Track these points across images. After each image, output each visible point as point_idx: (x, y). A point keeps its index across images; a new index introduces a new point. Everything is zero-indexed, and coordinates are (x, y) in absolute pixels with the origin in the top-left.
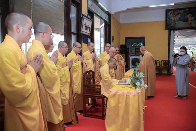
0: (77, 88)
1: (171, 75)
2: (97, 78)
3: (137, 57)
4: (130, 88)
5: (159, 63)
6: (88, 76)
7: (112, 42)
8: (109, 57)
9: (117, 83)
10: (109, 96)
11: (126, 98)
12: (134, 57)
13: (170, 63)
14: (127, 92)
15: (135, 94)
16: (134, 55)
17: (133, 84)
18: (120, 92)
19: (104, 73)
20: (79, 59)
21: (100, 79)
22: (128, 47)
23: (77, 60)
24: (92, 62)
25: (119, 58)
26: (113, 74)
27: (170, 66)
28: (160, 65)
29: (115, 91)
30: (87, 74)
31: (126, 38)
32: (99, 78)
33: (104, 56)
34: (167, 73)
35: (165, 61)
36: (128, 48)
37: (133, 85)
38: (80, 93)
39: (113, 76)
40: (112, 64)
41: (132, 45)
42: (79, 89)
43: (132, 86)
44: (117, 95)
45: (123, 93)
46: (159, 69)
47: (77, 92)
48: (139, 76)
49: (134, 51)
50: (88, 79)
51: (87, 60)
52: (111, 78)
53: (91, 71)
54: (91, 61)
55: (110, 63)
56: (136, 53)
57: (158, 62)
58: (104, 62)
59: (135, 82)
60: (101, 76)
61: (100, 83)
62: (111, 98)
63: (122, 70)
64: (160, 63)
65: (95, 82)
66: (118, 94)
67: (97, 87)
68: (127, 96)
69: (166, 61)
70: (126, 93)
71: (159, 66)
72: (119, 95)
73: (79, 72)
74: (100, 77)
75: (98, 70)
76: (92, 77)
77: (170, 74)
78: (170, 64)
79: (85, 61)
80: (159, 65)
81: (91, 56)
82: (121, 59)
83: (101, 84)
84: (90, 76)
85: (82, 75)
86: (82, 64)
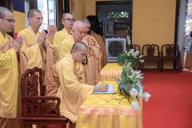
0: (8, 107)
1: (179, 72)
2: (50, 84)
3: (118, 39)
4: (119, 101)
5: (158, 49)
6: (31, 79)
7: (72, 10)
8: (73, 40)
9: (91, 92)
10: (78, 118)
11: (113, 122)
12: (113, 39)
13: (178, 49)
14: (115, 110)
15: (129, 112)
16: (113, 35)
17: (124, 93)
18: (100, 109)
19: (64, 73)
20: (11, 44)
21: (57, 85)
22: (100, 21)
23: (7, 47)
24: (37, 51)
25: (90, 42)
26: (82, 73)
27: (179, 54)
28: (161, 53)
29: (91, 109)
30: (30, 75)
31: (96, 2)
32: (54, 83)
33: (62, 39)
34: (172, 68)
35: (168, 46)
36: (102, 23)
37: (123, 95)
38: (14, 116)
39: (81, 78)
40: (78, 54)
41: (107, 16)
42: (12, 108)
43: (120, 97)
44: (95, 117)
45: (106, 111)
46: (158, 61)
47: (7, 116)
48: (134, 78)
49: (111, 29)
50: (32, 86)
51: (29, 46)
52: (78, 82)
53: (36, 69)
54: (36, 48)
55: (76, 53)
56: (116, 31)
57: (156, 48)
58: (63, 51)
59: (129, 89)
60: (58, 78)
61: (56, 92)
62: (83, 122)
63: (97, 66)
64: (160, 50)
65: (47, 92)
66: (97, 113)
67: (50, 101)
68: (116, 118)
69: (170, 46)
70: (112, 110)
71: (159, 56)
72: (99, 116)
73: (12, 73)
74: (56, 81)
75: (53, 67)
76: (38, 81)
77: (177, 70)
78: (178, 52)
79: (24, 48)
80: (159, 53)
81: (37, 39)
82: (93, 44)
83: (59, 95)
84: (34, 80)
85: (19, 77)
86: (18, 54)
